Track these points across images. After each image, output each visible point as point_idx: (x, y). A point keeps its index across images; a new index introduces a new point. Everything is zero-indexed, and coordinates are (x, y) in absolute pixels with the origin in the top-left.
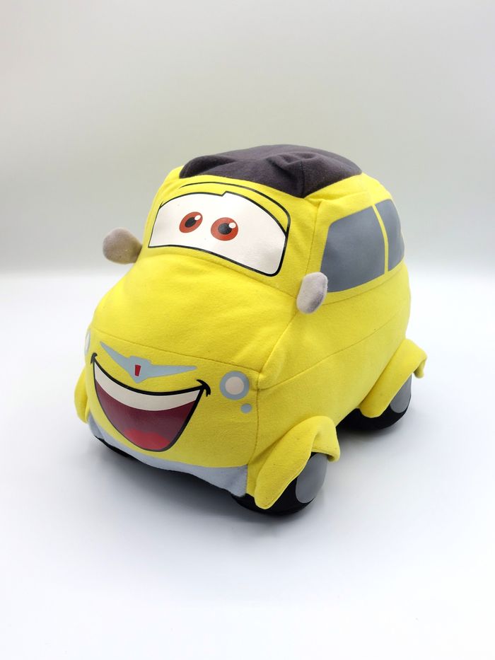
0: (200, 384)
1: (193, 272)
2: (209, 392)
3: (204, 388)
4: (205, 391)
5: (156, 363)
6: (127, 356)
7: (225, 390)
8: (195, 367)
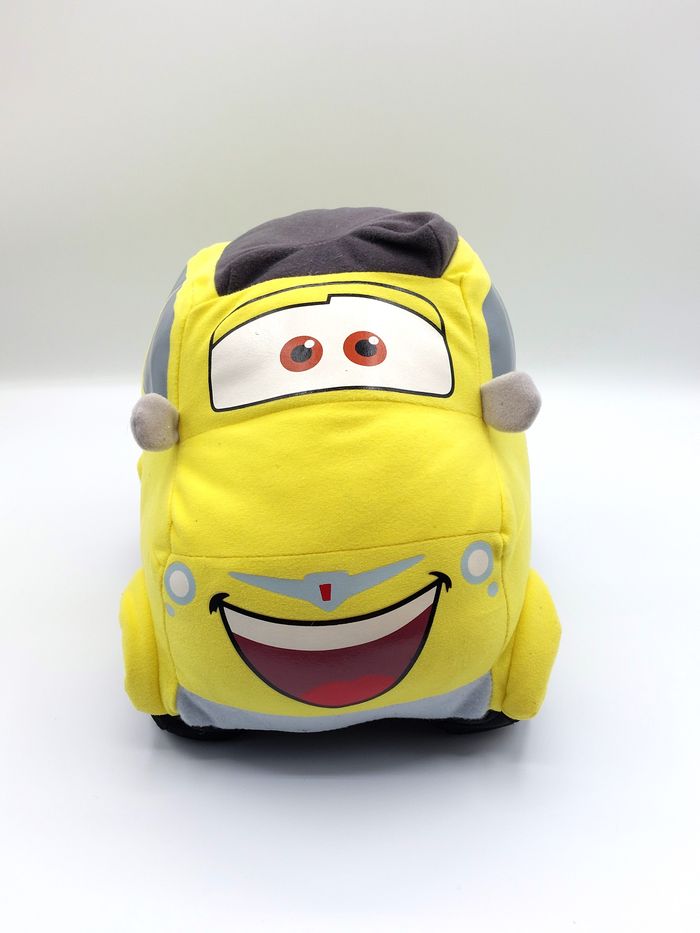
0: (435, 578)
1: (354, 423)
2: (449, 585)
3: (442, 580)
4: (444, 585)
5: (357, 572)
6: (301, 577)
7: (469, 573)
8: (420, 557)
